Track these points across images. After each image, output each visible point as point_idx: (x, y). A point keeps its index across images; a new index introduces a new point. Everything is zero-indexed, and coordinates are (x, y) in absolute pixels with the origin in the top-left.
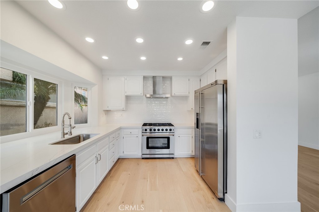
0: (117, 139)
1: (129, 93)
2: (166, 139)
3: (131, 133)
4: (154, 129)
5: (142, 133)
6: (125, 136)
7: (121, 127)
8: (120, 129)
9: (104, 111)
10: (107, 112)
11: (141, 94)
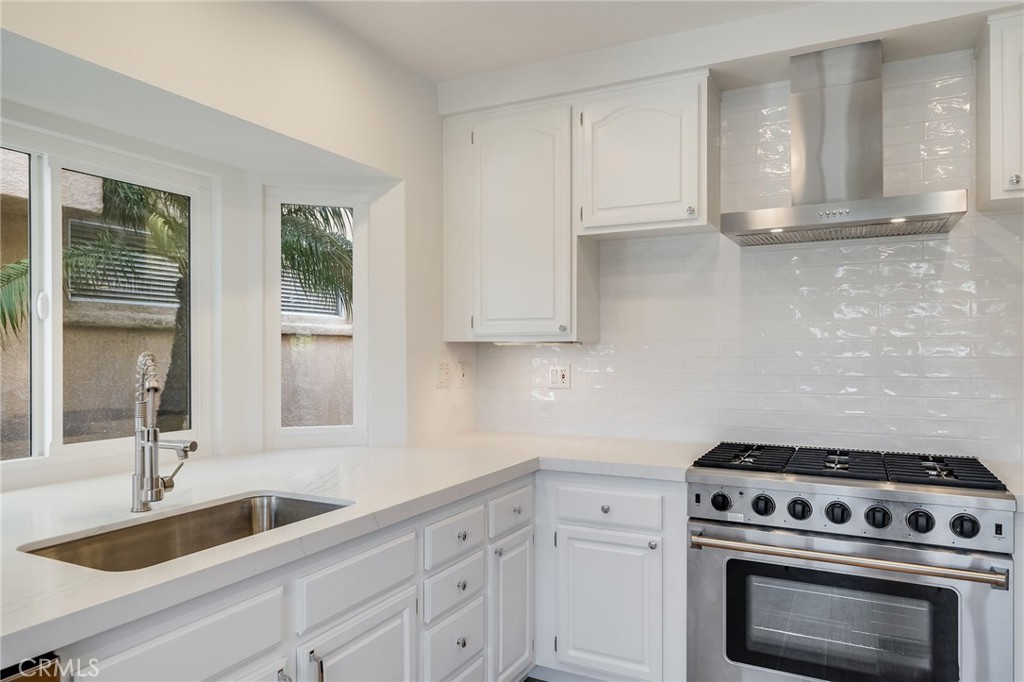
0: (498, 545)
1: (603, 219)
2: (923, 608)
3: (606, 511)
4: (795, 502)
5: (692, 519)
6: (564, 530)
7: (537, 460)
8: (530, 473)
9: (456, 347)
10: (477, 354)
11: (691, 211)
